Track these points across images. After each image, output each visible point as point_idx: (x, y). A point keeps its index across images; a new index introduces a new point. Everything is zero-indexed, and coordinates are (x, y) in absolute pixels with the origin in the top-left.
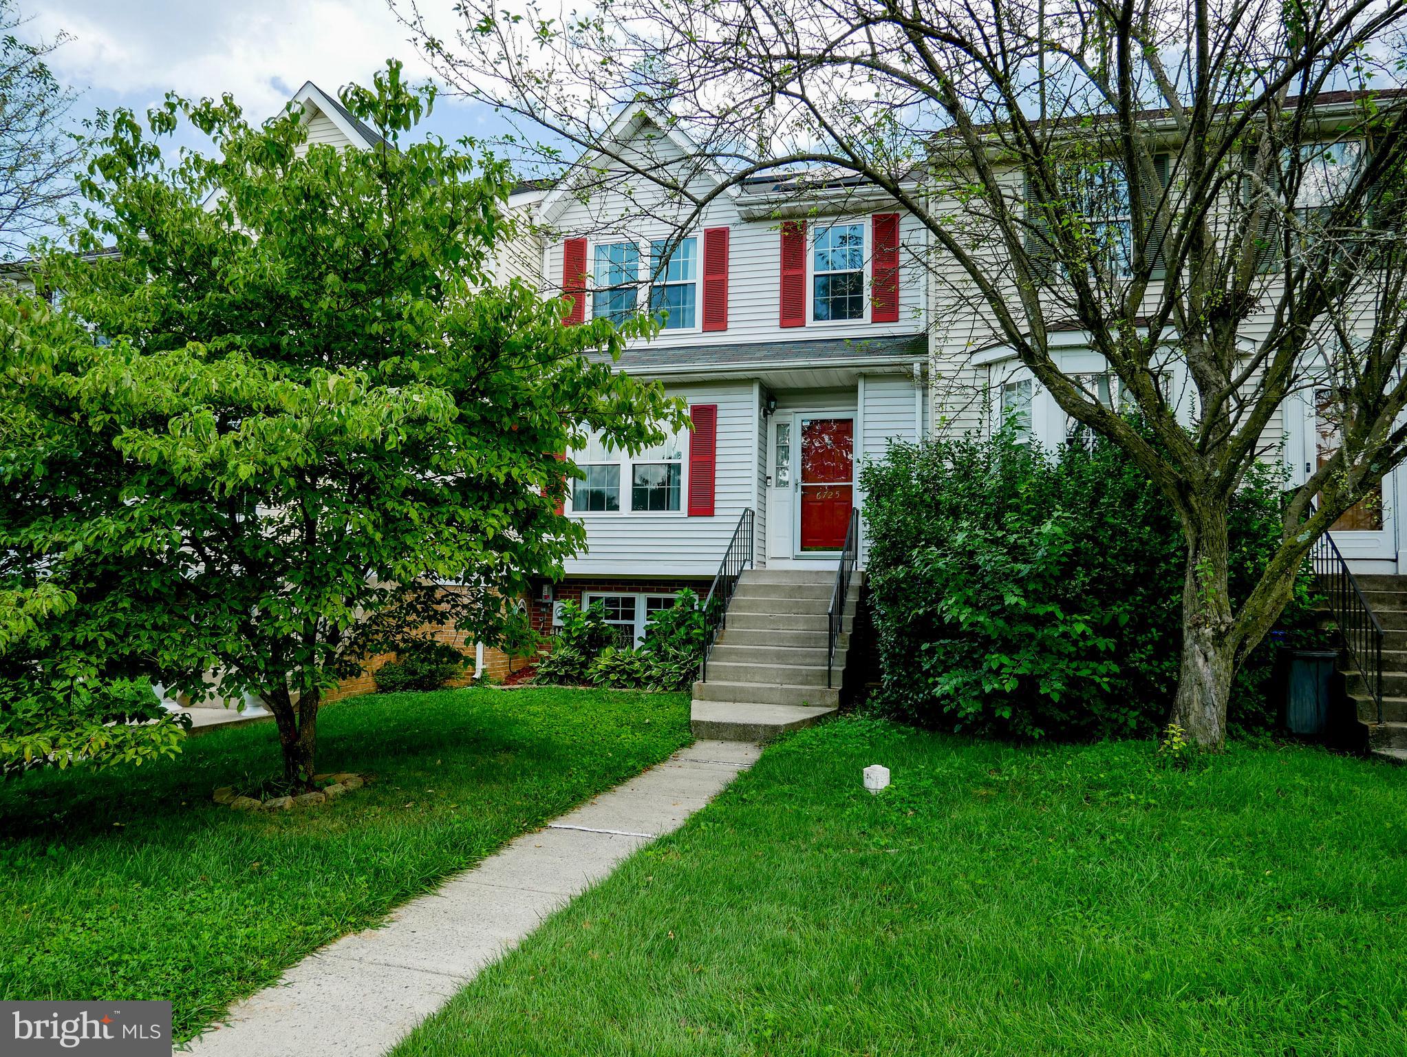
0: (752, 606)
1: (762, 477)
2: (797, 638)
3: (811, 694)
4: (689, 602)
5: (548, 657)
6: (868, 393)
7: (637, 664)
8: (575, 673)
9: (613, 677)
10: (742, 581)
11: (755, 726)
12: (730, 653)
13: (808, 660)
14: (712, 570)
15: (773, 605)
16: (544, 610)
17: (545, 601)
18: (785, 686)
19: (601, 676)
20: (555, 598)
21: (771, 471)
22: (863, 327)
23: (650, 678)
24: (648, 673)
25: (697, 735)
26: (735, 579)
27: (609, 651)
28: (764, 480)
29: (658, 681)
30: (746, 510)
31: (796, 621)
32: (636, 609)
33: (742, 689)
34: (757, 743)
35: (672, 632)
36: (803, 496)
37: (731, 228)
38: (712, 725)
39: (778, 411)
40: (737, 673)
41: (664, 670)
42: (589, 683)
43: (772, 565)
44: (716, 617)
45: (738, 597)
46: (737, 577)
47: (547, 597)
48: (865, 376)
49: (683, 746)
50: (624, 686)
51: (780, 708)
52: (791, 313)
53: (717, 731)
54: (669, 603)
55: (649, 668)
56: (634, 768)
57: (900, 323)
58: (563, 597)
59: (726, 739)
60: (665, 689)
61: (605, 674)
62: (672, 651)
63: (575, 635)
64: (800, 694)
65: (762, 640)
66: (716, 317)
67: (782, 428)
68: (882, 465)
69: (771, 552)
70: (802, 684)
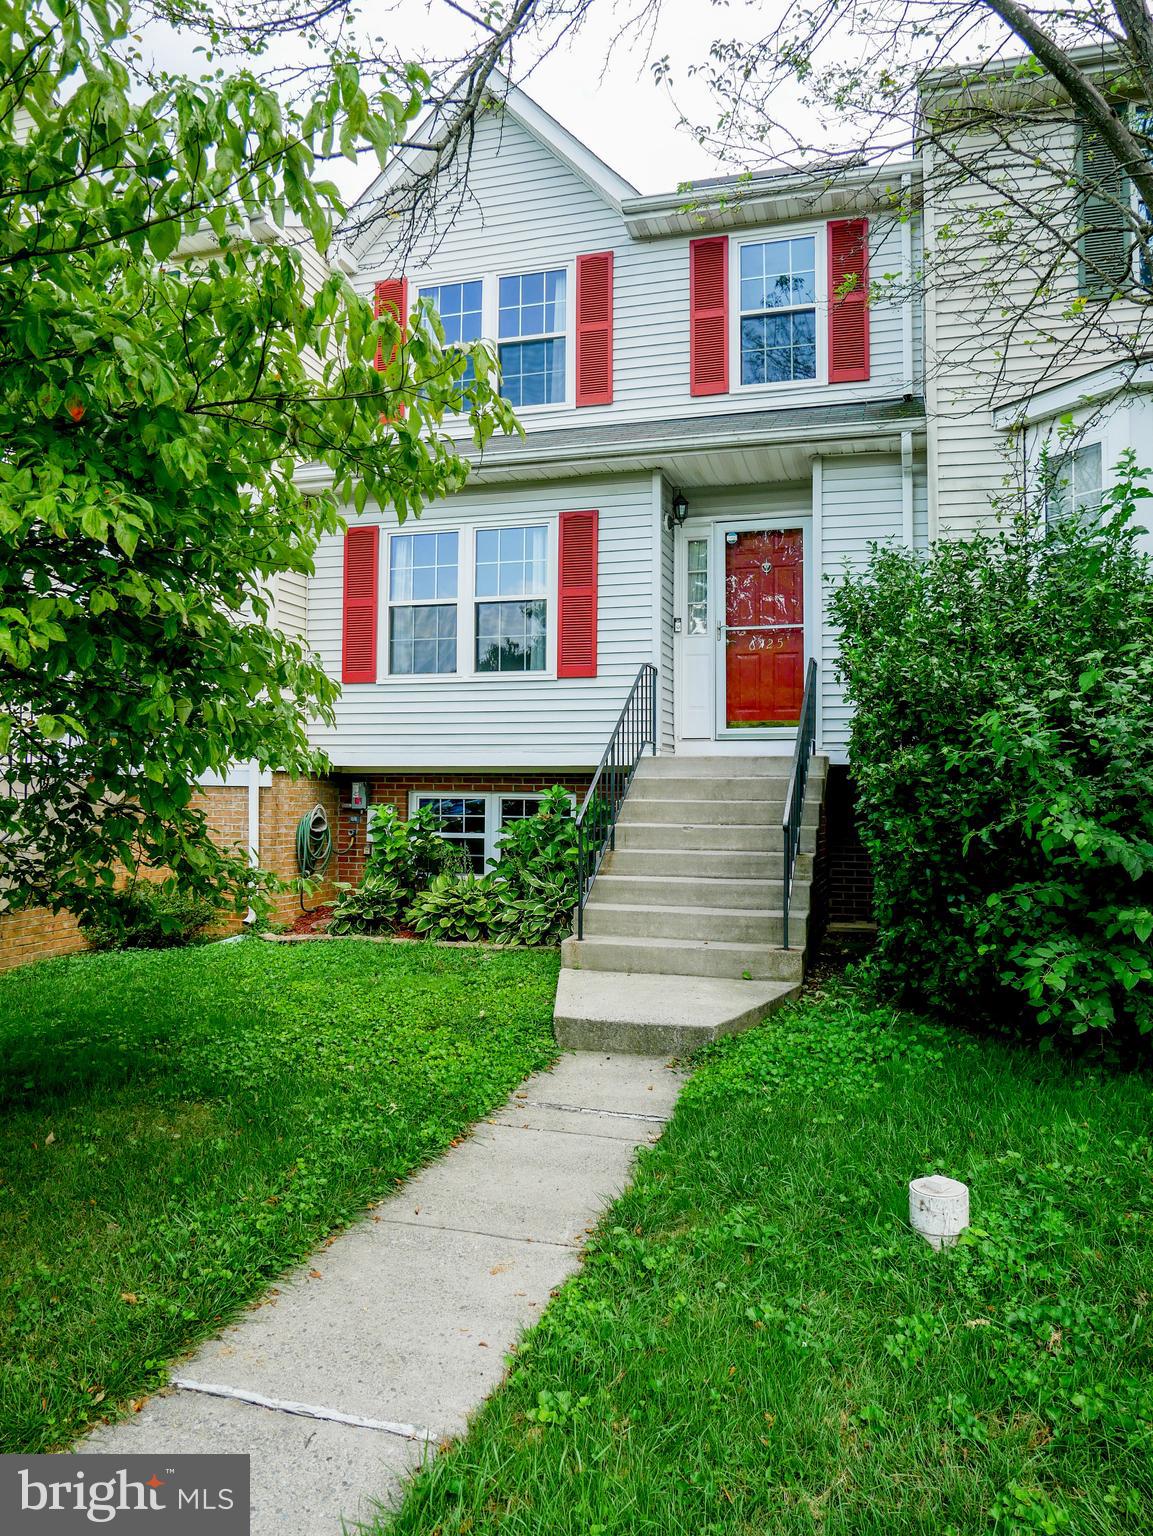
0: (655, 812)
1: (668, 618)
2: (729, 863)
3: (757, 960)
4: (560, 808)
5: (351, 893)
6: (829, 486)
7: (483, 901)
8: (390, 916)
9: (444, 923)
10: (639, 774)
11: (666, 1028)
12: (621, 889)
13: (747, 901)
14: (591, 757)
15: (688, 810)
16: (354, 819)
17: (354, 806)
18: (713, 946)
19: (428, 921)
20: (370, 802)
21: (681, 609)
22: (817, 390)
23: (499, 924)
24: (497, 918)
25: (565, 1043)
26: (628, 771)
27: (439, 883)
28: (671, 624)
29: (513, 928)
30: (646, 666)
31: (726, 835)
32: (486, 816)
33: (641, 952)
34: (669, 1059)
35: (535, 853)
36: (729, 647)
37: (617, 252)
38: (591, 1026)
39: (689, 520)
40: (634, 924)
41: (521, 913)
42: (410, 930)
43: (683, 750)
44: (600, 829)
45: (633, 799)
46: (632, 769)
47: (358, 801)
48: (823, 459)
49: (537, 1068)
50: (464, 938)
51: (706, 986)
52: (708, 373)
53: (599, 1037)
54: (533, 807)
55: (500, 907)
56: (433, 1141)
57: (872, 383)
58: (380, 801)
59: (615, 1051)
60: (523, 942)
61: (434, 918)
62: (534, 882)
63: (390, 857)
64: (736, 959)
65: (672, 866)
66: (596, 383)
67: (697, 544)
68: (866, 582)
69: (681, 730)
70: (740, 940)
